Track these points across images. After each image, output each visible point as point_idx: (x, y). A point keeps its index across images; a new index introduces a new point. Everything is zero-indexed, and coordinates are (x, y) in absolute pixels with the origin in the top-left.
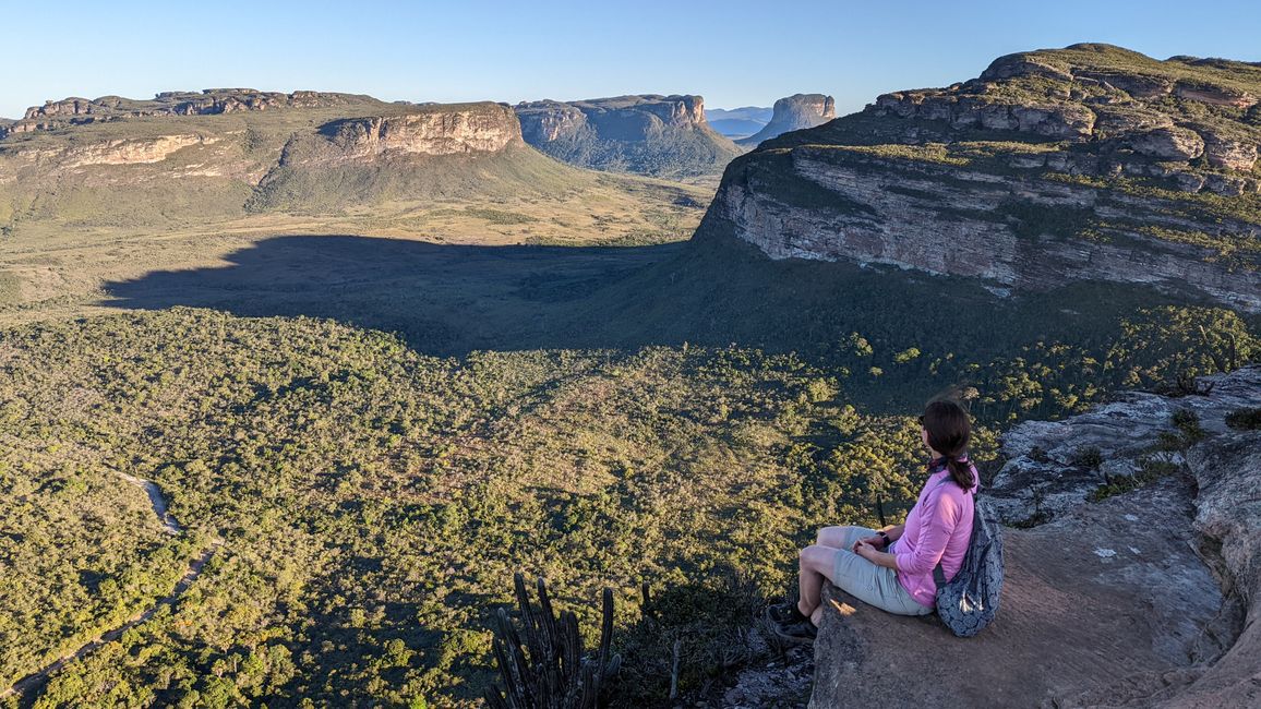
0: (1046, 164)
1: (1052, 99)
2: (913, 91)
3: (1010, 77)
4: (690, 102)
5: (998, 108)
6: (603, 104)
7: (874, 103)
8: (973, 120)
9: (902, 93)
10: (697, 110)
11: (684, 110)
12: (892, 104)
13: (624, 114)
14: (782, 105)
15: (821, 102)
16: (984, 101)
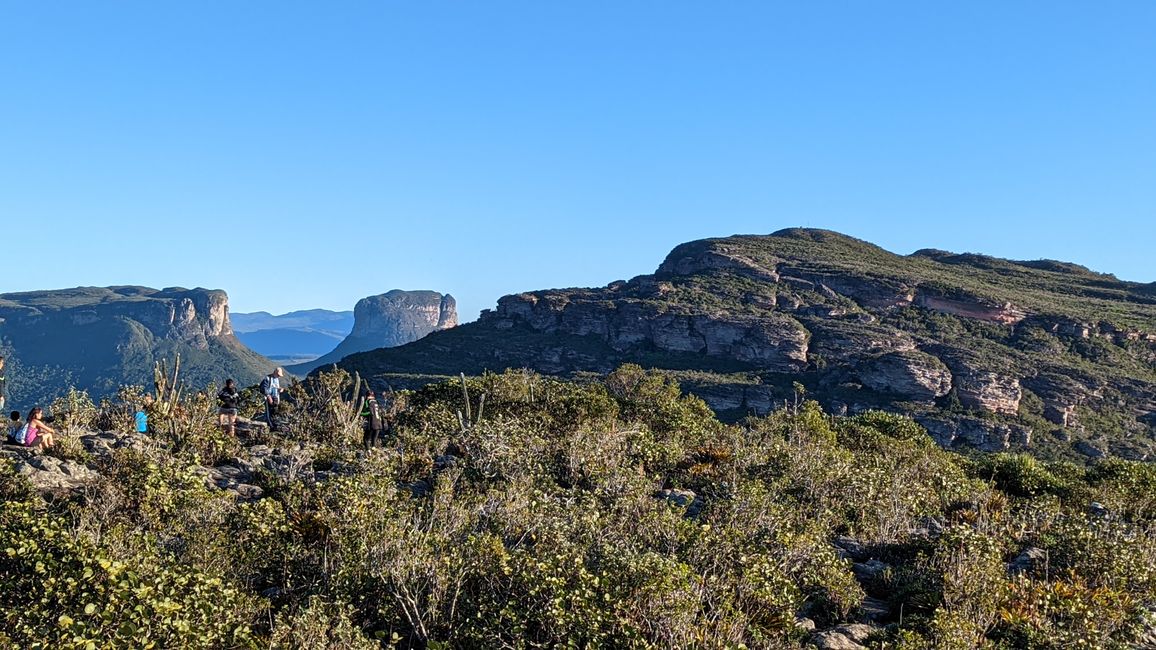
0: (744, 405)
1: (753, 308)
2: (553, 292)
3: (691, 275)
4: (204, 300)
5: (674, 319)
6: (37, 301)
7: (493, 308)
8: (641, 336)
9: (535, 293)
10: (217, 314)
11: (191, 314)
12: (521, 310)
13: (79, 320)
14: (369, 309)
15: (434, 303)
16: (654, 309)
